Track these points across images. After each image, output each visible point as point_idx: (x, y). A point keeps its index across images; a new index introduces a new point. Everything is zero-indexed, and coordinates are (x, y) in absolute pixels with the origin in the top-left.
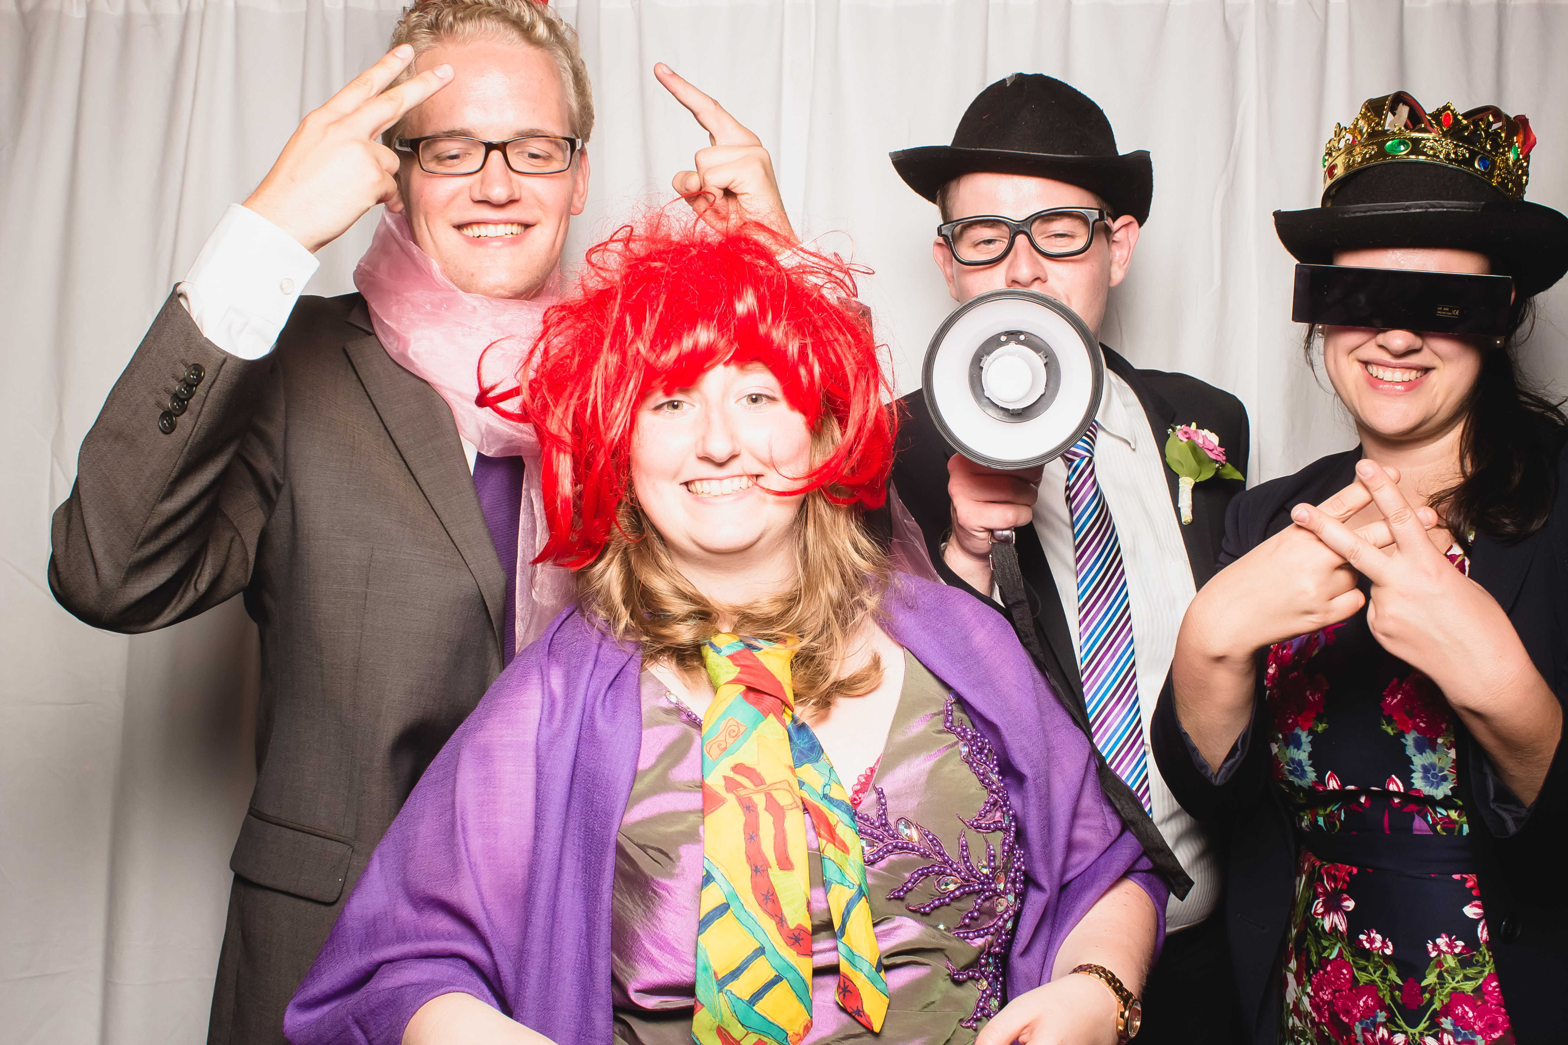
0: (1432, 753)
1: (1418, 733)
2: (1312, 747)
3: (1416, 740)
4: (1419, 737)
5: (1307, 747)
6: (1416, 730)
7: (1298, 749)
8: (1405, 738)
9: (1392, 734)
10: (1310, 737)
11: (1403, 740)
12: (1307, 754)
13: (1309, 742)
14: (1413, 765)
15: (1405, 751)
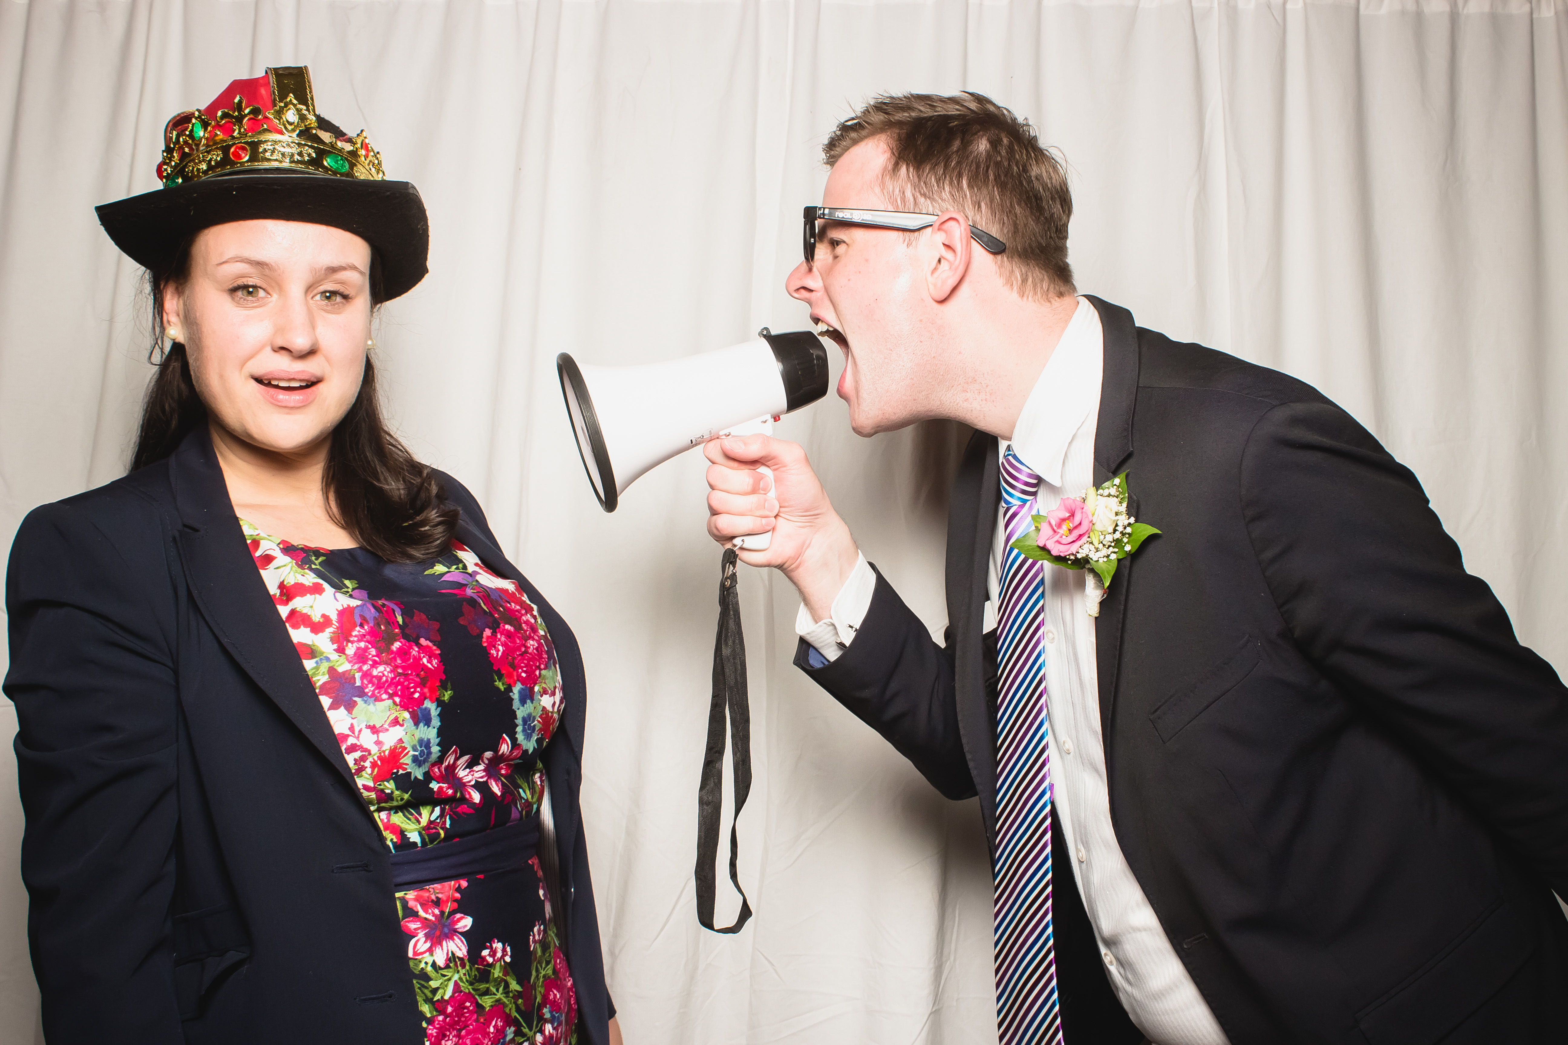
0: (530, 703)
1: (523, 685)
2: (441, 721)
3: (520, 692)
4: (522, 688)
5: (436, 722)
6: (519, 681)
7: (429, 726)
8: (512, 692)
9: (503, 690)
10: (439, 709)
11: (511, 694)
12: (435, 730)
13: (438, 715)
14: (517, 719)
15: (512, 705)
